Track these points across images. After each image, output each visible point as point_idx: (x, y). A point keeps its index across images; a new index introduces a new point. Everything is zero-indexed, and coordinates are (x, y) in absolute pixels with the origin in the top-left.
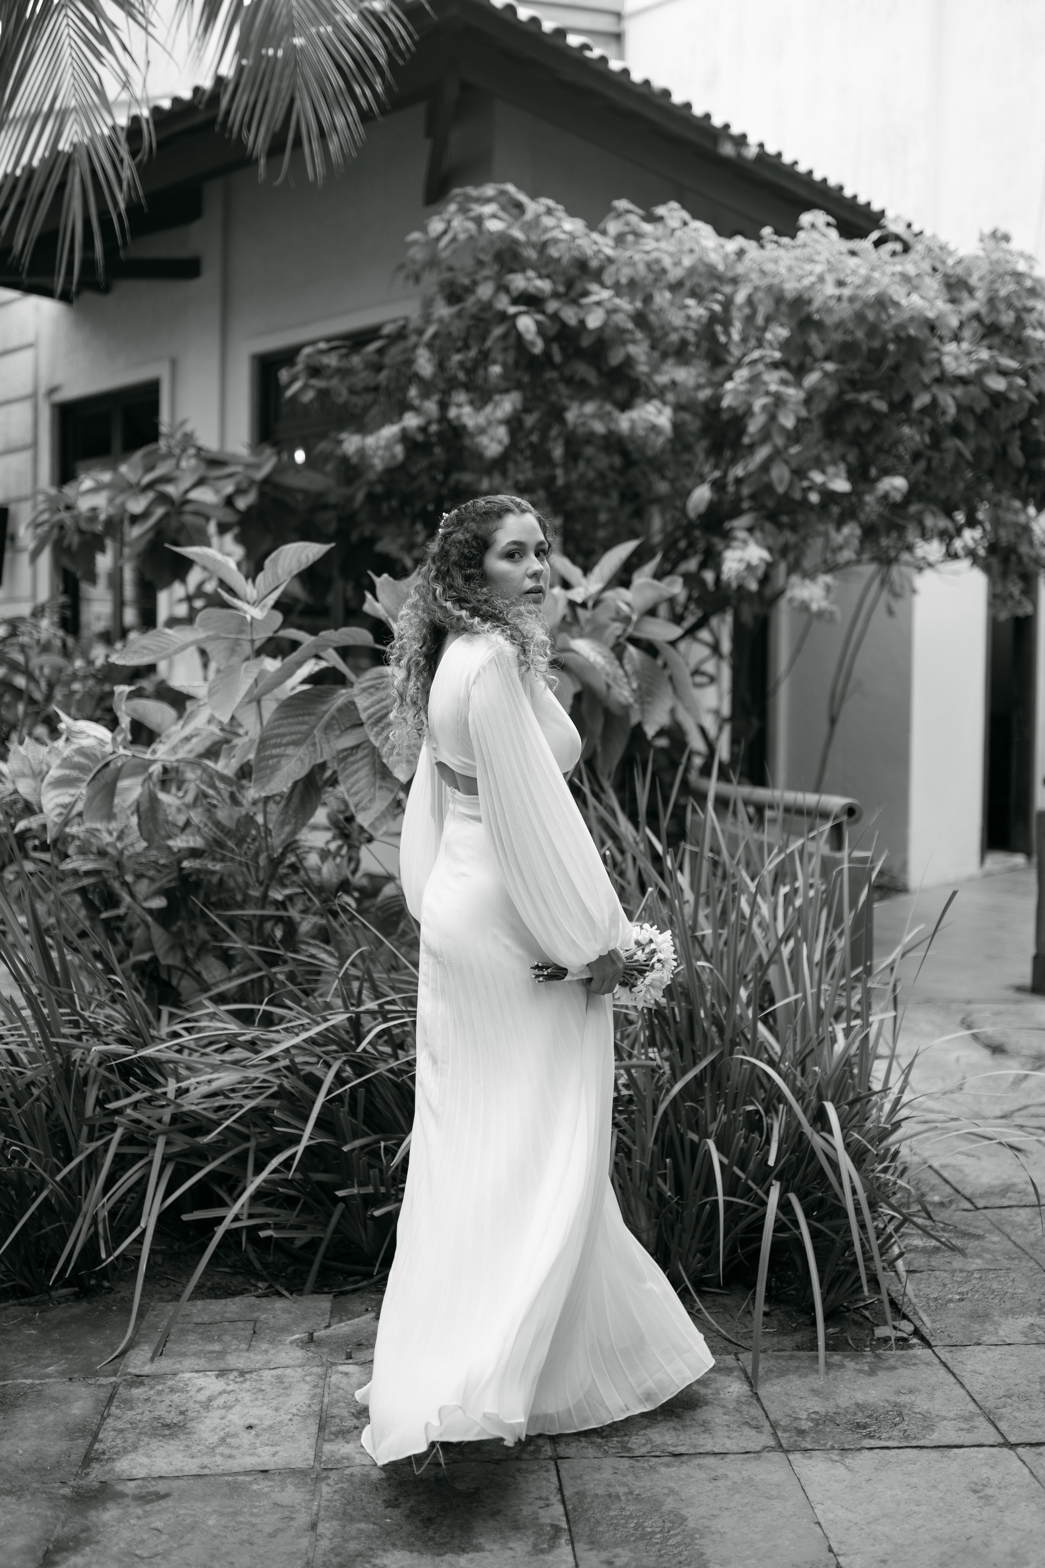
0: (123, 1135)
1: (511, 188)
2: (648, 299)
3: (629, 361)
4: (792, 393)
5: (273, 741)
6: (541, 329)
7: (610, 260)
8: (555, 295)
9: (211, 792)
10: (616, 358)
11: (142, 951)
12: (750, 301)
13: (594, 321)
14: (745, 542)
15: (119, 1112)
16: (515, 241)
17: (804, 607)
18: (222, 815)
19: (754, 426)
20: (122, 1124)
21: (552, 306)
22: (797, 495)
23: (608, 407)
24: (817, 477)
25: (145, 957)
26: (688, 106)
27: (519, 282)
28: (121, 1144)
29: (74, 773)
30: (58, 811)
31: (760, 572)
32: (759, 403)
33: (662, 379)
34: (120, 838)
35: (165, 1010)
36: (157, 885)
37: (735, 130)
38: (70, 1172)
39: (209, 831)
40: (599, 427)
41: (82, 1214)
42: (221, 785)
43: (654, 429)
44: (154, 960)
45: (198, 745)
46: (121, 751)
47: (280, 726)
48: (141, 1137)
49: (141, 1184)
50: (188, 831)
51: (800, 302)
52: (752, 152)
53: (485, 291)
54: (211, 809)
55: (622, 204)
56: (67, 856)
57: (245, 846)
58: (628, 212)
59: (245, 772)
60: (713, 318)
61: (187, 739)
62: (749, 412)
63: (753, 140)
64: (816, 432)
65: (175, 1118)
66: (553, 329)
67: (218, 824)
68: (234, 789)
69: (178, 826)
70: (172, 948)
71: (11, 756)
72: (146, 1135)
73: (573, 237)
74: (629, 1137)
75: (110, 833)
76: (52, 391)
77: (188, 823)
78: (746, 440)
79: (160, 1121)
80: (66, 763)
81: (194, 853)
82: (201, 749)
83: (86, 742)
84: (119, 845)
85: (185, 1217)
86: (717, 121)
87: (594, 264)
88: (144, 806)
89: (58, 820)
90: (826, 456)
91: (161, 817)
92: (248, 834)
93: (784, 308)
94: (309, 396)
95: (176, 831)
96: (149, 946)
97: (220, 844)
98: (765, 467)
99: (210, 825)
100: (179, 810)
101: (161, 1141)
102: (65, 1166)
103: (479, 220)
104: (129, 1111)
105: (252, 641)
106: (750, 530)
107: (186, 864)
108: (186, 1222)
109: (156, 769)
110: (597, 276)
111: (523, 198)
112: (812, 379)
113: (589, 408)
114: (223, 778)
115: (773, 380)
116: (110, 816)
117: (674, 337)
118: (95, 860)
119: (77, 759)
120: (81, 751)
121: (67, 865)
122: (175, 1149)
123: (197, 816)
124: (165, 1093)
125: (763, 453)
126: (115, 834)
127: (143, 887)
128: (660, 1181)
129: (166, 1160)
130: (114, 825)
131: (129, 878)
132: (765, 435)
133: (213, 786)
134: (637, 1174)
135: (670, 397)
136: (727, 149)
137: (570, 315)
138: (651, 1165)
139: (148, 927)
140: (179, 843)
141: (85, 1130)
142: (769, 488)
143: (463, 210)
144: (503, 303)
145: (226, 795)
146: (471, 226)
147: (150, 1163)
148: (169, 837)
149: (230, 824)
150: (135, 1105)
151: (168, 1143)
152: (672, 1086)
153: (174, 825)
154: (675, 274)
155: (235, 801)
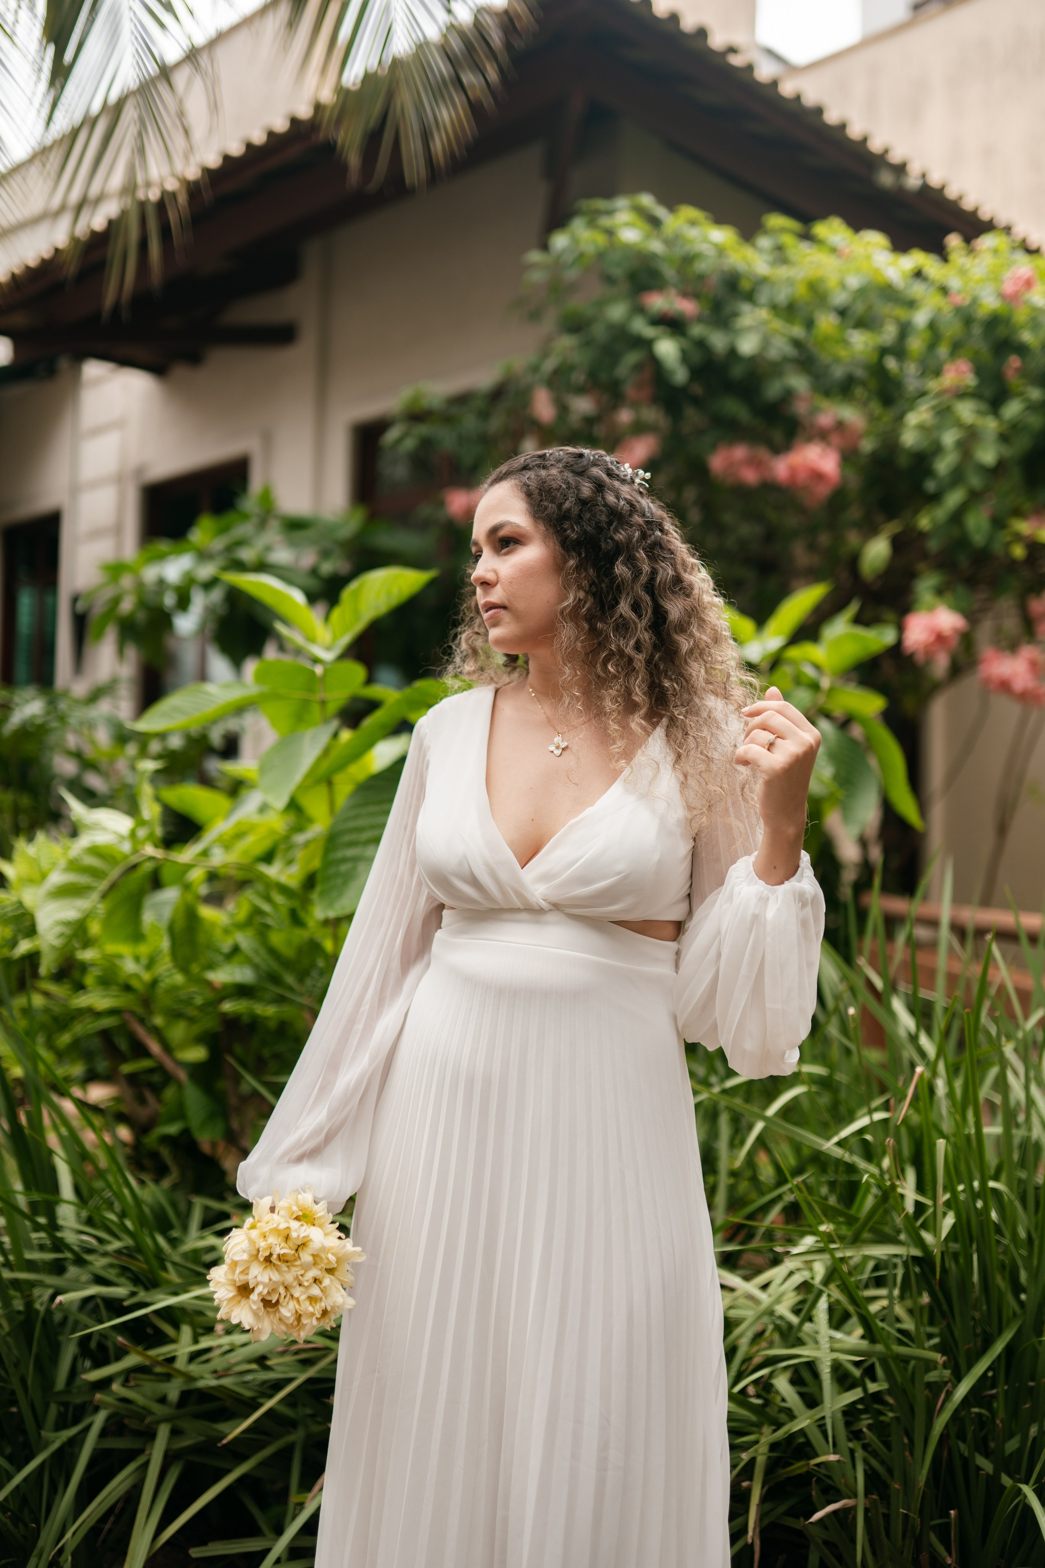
0: (108, 1419)
1: (647, 200)
2: (809, 324)
3: (789, 395)
4: (991, 425)
5: (347, 838)
6: (685, 357)
7: (763, 281)
8: (700, 319)
9: (266, 907)
10: (773, 390)
11: (171, 1120)
12: (933, 326)
13: (748, 346)
14: (931, 609)
15: (104, 1384)
16: (653, 256)
17: (1005, 686)
18: (277, 939)
19: (943, 466)
20: (106, 1405)
21: (697, 330)
22: (997, 548)
23: (763, 453)
24: (1023, 527)
25: (173, 1129)
26: (843, 127)
27: (658, 302)
28: (104, 1433)
29: (83, 880)
30: (58, 929)
31: (955, 642)
32: (949, 438)
33: (825, 419)
34: (149, 966)
35: (199, 1203)
36: (197, 1029)
37: (895, 157)
38: (26, 1479)
39: (263, 959)
40: (750, 476)
41: (36, 1552)
42: (279, 899)
43: (818, 476)
44: (186, 1132)
45: (253, 844)
46: (150, 850)
47: (356, 817)
48: (133, 1424)
49: (131, 1498)
50: (237, 959)
51: (994, 322)
52: (913, 182)
53: (617, 312)
54: (263, 931)
55: (776, 221)
56: (80, 987)
57: (309, 982)
58: (783, 230)
59: (310, 882)
60: (884, 351)
61: (239, 835)
62: (937, 449)
63: (914, 170)
64: (1016, 476)
65: (186, 1396)
66: (697, 357)
67: (273, 952)
68: (295, 904)
69: (221, 953)
70: (211, 1117)
71: (17, 856)
72: (142, 1419)
73: (721, 251)
74: (882, 1462)
75: (137, 959)
76: (139, 471)
77: (236, 950)
78: (930, 486)
79: (163, 1400)
80: (74, 866)
81: (242, 991)
82: (260, 849)
83: (101, 839)
84: (147, 977)
85: (195, 1553)
86: (876, 145)
87: (745, 285)
88: (180, 924)
89: (57, 943)
90: (1027, 506)
91: (201, 939)
92: (313, 965)
93: (977, 330)
94: (409, 444)
95: (220, 958)
96: (180, 1113)
97: (274, 979)
98: (957, 517)
99: (263, 952)
100: (226, 931)
101: (163, 1432)
102: (19, 1469)
103: (610, 233)
104: (116, 1387)
105: (323, 703)
106: (940, 592)
107: (228, 1007)
108: (197, 1559)
109: (197, 875)
110: (750, 297)
111: (660, 212)
112: (1013, 409)
113: (740, 452)
114: (284, 890)
115: (966, 411)
116: (137, 936)
117: (838, 372)
118: (114, 996)
119: (90, 861)
120: (94, 851)
121: (82, 1001)
122: (185, 1443)
123: (245, 940)
124: (172, 1360)
125: (954, 499)
126: (144, 961)
127: (178, 1032)
128: (933, 1538)
129: (169, 1459)
130: (144, 950)
131: (158, 1020)
132: (957, 476)
133: (268, 899)
134: (897, 1527)
135: (835, 439)
136: (886, 179)
137: (718, 341)
138: (921, 1513)
139: (180, 1086)
140: (222, 976)
141: (53, 1411)
142: (962, 542)
143: (592, 224)
144: (640, 327)
145: (284, 912)
146: (601, 239)
147: (146, 1464)
148: (211, 966)
149: (288, 952)
150: (127, 1376)
151: (175, 1433)
152: (955, 1386)
153: (218, 951)
154: (840, 298)
155: (296, 919)
